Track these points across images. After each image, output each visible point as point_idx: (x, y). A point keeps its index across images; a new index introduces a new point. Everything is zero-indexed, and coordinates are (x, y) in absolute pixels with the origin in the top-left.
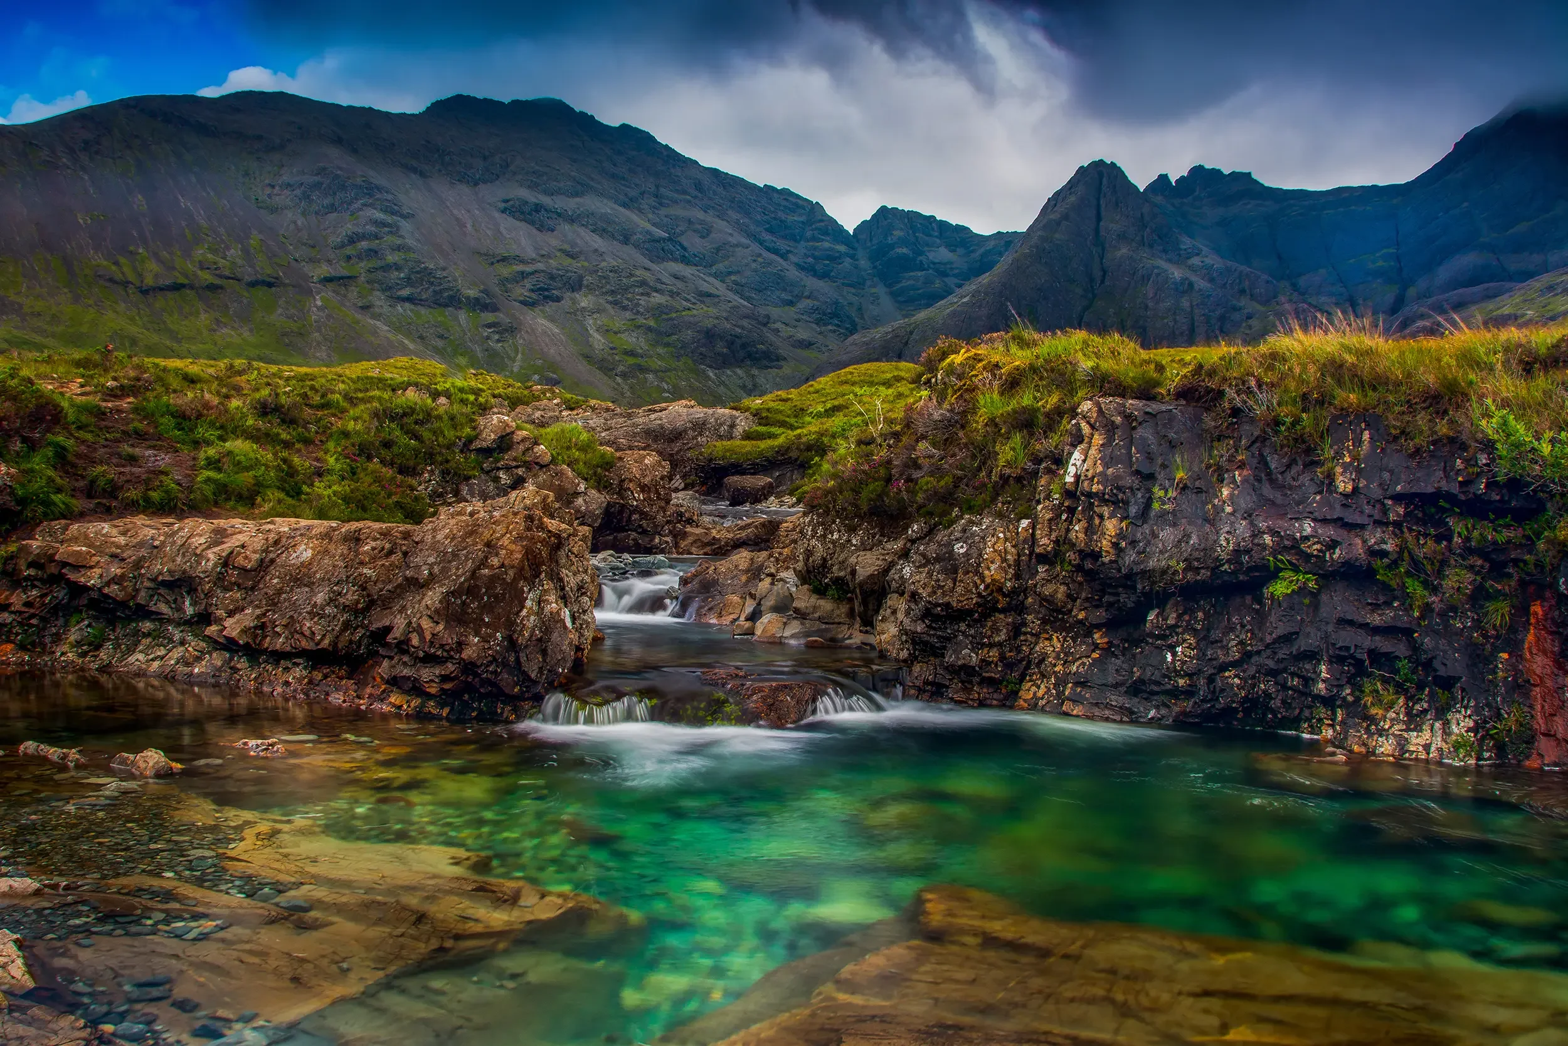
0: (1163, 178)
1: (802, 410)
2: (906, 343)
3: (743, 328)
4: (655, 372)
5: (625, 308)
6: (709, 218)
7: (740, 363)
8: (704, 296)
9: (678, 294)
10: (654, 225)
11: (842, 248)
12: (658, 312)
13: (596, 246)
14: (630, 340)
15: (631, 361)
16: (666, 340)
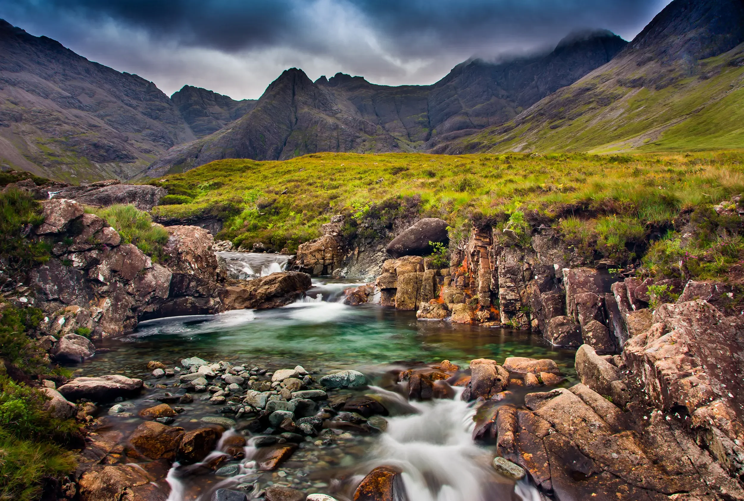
0: (323, 78)
1: (193, 185)
2: (200, 151)
3: (113, 142)
4: (67, 164)
5: (47, 131)
6: (93, 87)
7: (113, 160)
8: (92, 127)
9: (78, 125)
10: (63, 89)
11: (165, 105)
12: (66, 134)
13: (29, 99)
14: (52, 148)
15: (52, 158)
16: (72, 148)
